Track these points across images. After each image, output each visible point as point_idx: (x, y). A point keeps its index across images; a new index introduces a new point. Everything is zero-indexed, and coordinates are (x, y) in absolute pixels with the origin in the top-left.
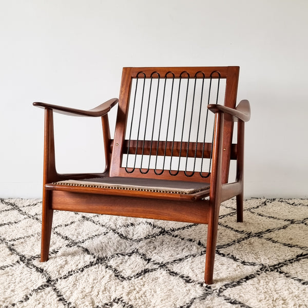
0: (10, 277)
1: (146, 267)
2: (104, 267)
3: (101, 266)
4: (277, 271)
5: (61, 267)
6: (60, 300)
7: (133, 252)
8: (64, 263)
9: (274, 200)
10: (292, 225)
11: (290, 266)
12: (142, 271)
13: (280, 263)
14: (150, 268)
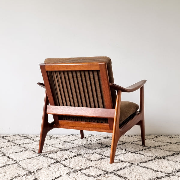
0: (38, 160)
1: (102, 157)
2: (82, 157)
3: (80, 157)
4: (163, 158)
5: (61, 157)
6: (65, 166)
7: (94, 153)
8: (62, 155)
9: (161, 136)
10: (171, 144)
11: (169, 157)
12: (100, 159)
13: (164, 156)
14: (104, 158)
